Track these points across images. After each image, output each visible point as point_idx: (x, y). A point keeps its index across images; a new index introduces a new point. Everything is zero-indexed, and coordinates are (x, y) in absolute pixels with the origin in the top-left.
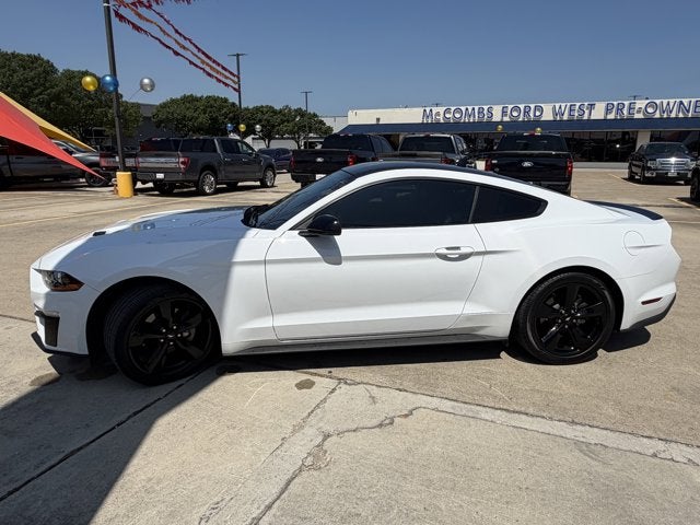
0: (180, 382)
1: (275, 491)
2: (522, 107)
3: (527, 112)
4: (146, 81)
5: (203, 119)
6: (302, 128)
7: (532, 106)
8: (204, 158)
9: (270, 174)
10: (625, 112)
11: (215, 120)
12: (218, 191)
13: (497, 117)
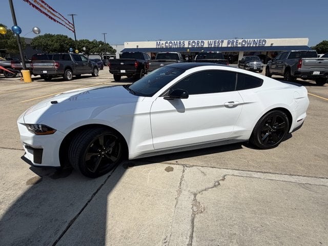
0: (109, 174)
1: (189, 227)
2: (196, 41)
3: (198, 44)
4: (36, 29)
5: (57, 45)
6: (103, 50)
7: (200, 41)
8: (66, 63)
9: (96, 70)
10: (235, 44)
11: (62, 46)
12: (73, 79)
13: (186, 46)
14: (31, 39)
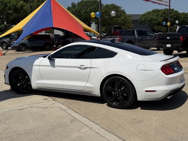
14: (140, 15)
